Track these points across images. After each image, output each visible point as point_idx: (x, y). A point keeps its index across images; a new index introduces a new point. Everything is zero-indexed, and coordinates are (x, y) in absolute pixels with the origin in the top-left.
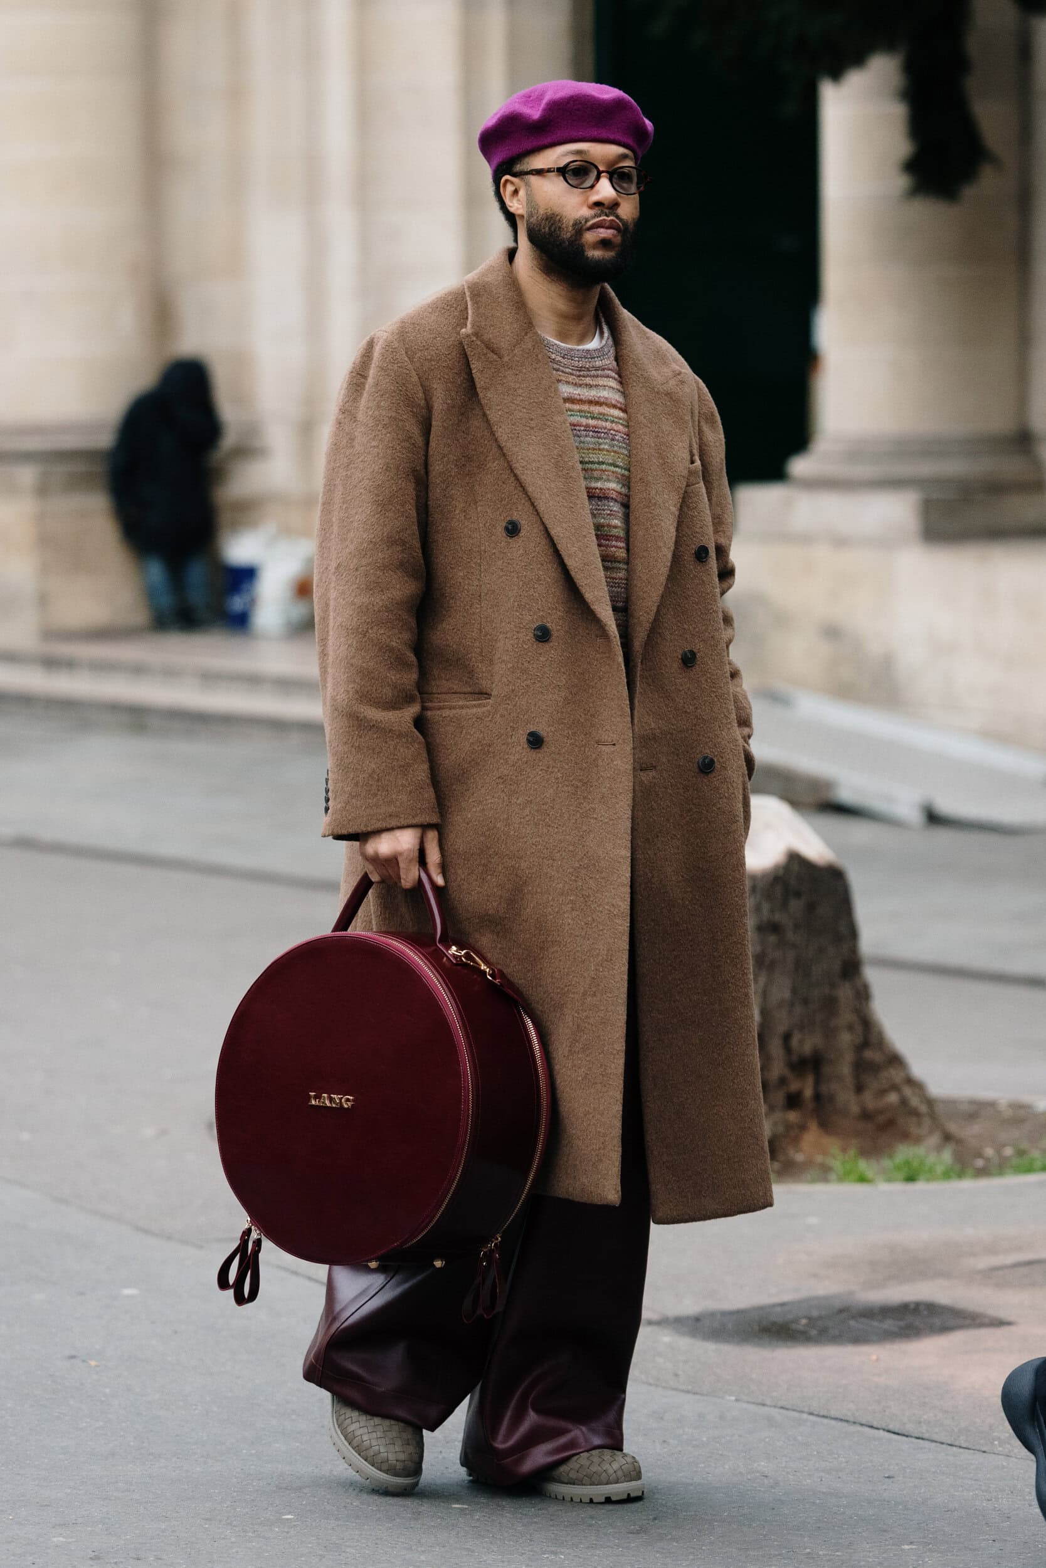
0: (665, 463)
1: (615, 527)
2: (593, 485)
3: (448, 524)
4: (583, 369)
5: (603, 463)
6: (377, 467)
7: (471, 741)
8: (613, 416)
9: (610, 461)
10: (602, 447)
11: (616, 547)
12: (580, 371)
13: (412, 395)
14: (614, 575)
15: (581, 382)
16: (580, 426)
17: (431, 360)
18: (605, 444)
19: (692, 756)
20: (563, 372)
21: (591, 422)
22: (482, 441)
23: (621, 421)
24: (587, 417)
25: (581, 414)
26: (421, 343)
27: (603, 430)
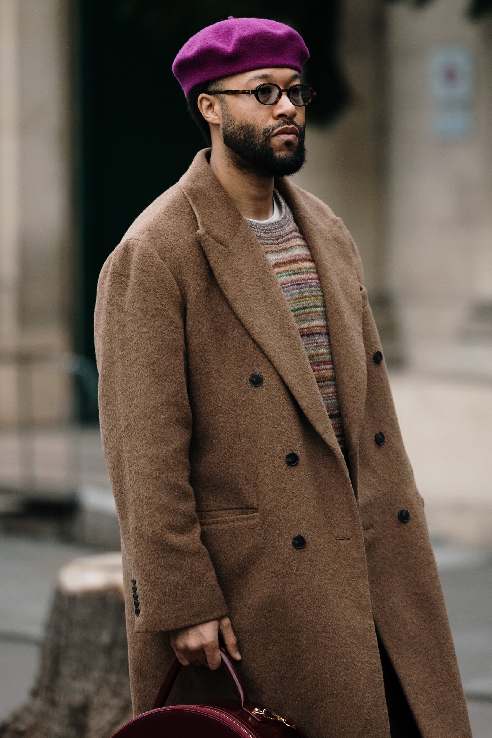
0: (347, 294)
1: (322, 354)
2: (302, 326)
3: (206, 382)
4: (279, 237)
5: (306, 308)
6: (150, 348)
7: (247, 546)
8: (306, 268)
9: (312, 304)
10: (304, 295)
11: (325, 369)
12: (277, 239)
13: (170, 289)
14: (327, 391)
15: (280, 248)
16: (288, 283)
17: (178, 259)
18: (306, 291)
19: (393, 512)
20: (267, 244)
21: (294, 277)
22: (222, 314)
23: (312, 270)
24: (290, 275)
25: (286, 273)
26: (169, 245)
27: (303, 282)
